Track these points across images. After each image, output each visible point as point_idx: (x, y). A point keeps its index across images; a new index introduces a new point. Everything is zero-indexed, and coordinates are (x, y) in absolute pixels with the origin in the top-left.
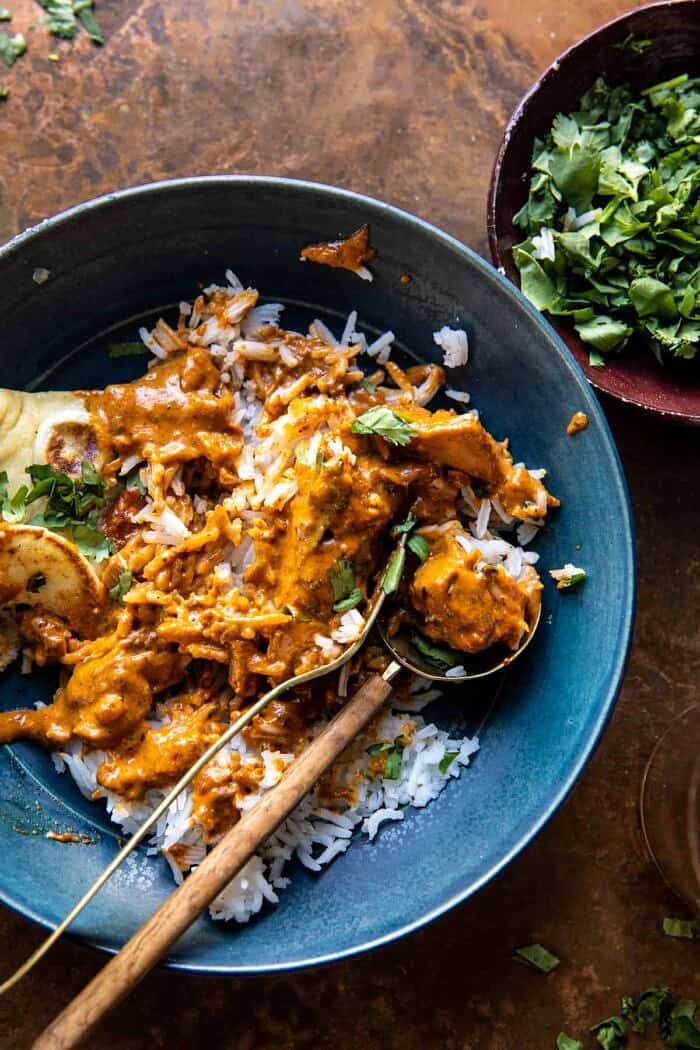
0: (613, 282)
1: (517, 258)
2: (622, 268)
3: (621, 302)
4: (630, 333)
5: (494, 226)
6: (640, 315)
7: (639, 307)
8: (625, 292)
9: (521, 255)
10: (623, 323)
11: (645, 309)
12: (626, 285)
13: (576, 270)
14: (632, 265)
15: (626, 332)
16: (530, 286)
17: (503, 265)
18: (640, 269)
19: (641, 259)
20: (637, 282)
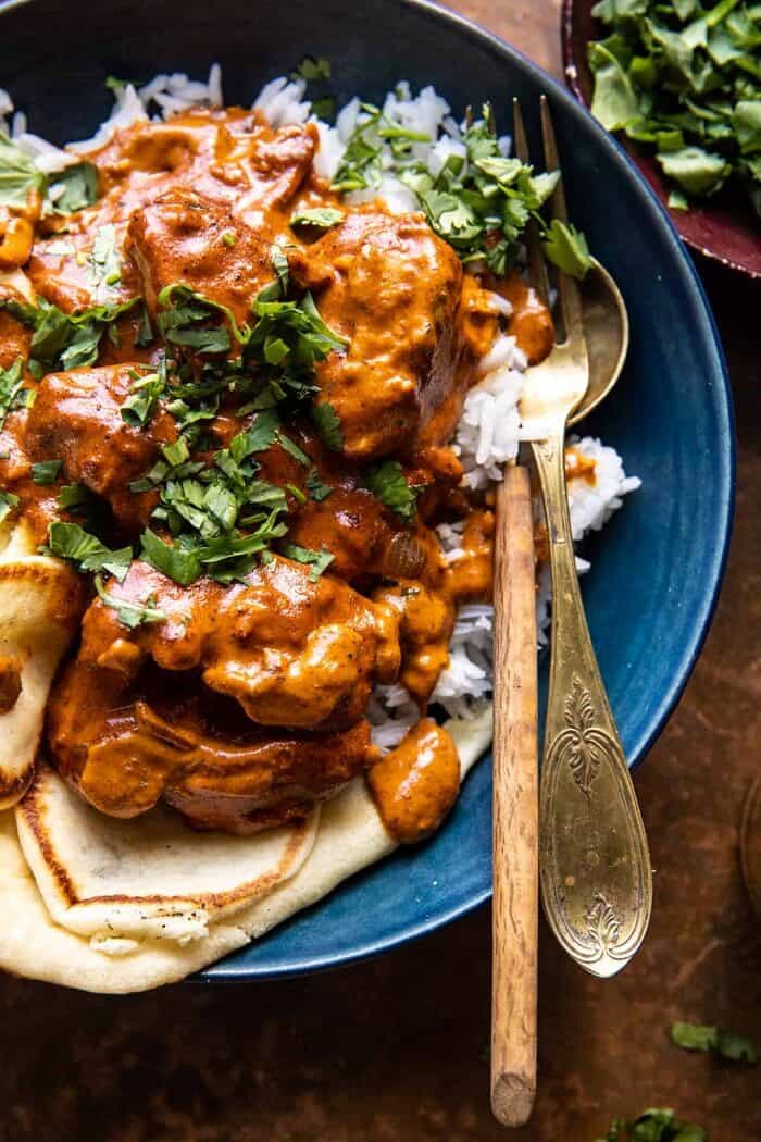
0: (712, 106)
1: (593, 57)
2: (727, 89)
3: (721, 131)
4: (727, 173)
5: (569, 13)
6: (744, 151)
7: (743, 138)
8: (726, 121)
9: (599, 54)
10: (720, 157)
11: (749, 143)
12: (727, 111)
13: (667, 86)
14: (739, 84)
15: (722, 170)
16: (606, 97)
17: (575, 64)
18: (749, 90)
19: (751, 78)
20: (743, 106)
